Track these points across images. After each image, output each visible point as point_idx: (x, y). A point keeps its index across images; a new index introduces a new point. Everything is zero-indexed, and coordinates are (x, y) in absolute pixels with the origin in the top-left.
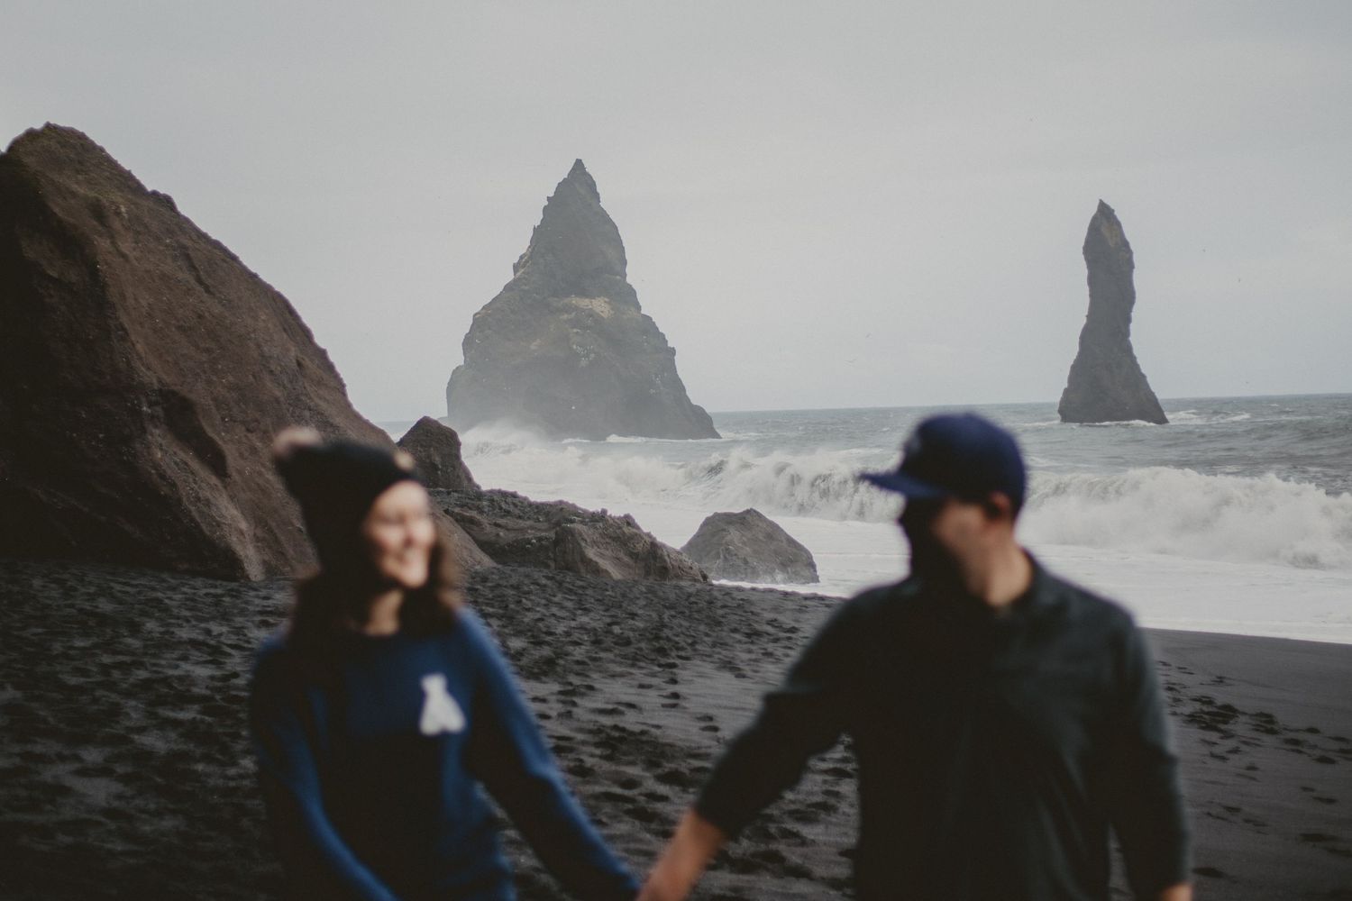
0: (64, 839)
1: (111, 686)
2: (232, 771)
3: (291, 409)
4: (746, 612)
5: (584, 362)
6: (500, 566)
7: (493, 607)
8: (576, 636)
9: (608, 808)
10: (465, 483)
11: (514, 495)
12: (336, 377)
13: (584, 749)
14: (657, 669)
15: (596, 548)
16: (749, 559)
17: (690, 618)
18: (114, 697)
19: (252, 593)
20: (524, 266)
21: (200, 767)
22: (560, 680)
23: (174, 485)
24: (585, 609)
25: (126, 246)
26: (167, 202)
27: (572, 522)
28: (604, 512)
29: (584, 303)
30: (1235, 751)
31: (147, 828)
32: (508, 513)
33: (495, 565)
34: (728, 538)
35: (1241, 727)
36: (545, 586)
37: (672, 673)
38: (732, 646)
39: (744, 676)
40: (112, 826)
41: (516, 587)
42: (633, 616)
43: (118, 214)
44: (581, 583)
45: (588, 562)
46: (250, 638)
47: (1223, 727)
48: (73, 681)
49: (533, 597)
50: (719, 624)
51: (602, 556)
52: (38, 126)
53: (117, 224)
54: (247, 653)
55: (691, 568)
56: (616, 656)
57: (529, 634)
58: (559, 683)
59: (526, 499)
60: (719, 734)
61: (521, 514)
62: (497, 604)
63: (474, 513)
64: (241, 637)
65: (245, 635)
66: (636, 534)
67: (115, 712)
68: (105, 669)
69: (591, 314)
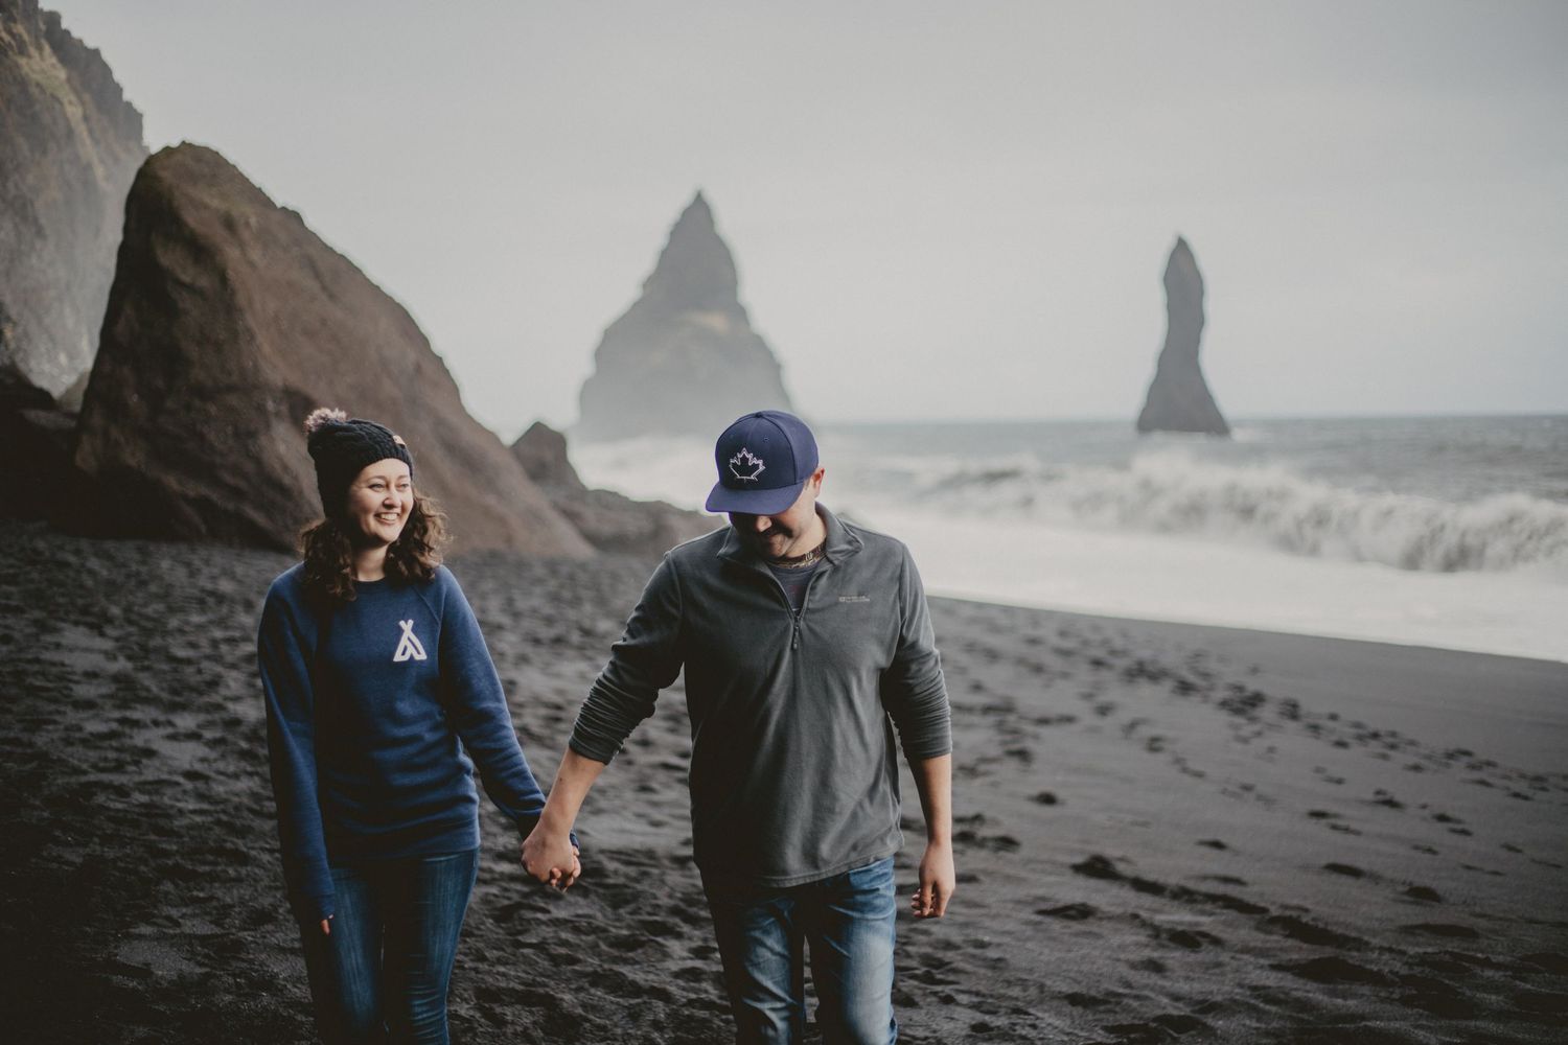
0: (140, 798)
1: (217, 659)
9: (662, 775)
12: (451, 380)
18: (219, 669)
23: (296, 478)
25: (255, 255)
26: (295, 217)
29: (702, 319)
30: (1259, 734)
31: (221, 789)
33: (597, 555)
35: (1267, 712)
40: (188, 785)
43: (247, 224)
48: (181, 653)
52: (175, 143)
53: (246, 235)
63: (577, 507)
67: (214, 683)
68: (215, 643)
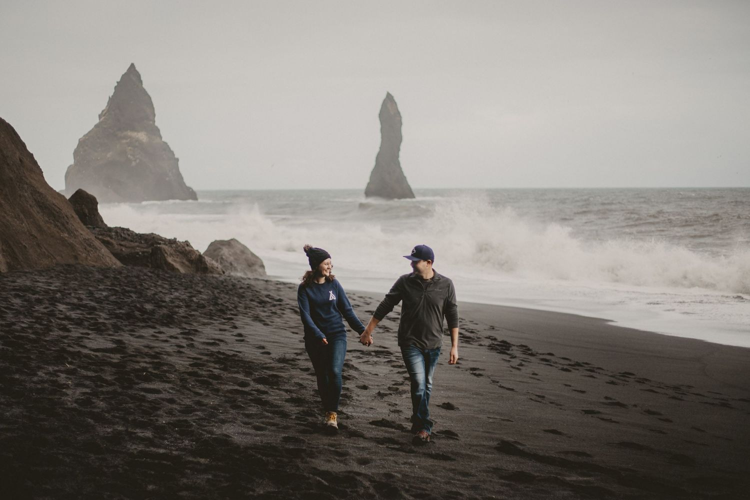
2: (35, 379)
3: (18, 184)
4: (252, 291)
5: (134, 164)
6: (125, 266)
7: (129, 287)
8: (177, 303)
10: (100, 223)
11: (128, 230)
13: (210, 364)
14: (224, 321)
15: (172, 257)
16: (233, 263)
17: (227, 293)
19: (5, 279)
20: (104, 115)
21: (17, 376)
22: (179, 326)
24: (175, 289)
27: (160, 244)
28: (175, 239)
29: (134, 134)
30: (521, 365)
32: (125, 239)
33: (122, 265)
34: (222, 252)
35: (516, 352)
36: (151, 276)
37: (232, 323)
38: (254, 309)
39: (268, 325)
41: (138, 277)
42: (200, 292)
44: (168, 275)
45: (168, 265)
46: (13, 303)
47: (509, 352)
49: (147, 282)
50: (243, 297)
51: (175, 261)
54: (14, 311)
55: (217, 268)
56: (200, 313)
57: (153, 302)
58: (179, 328)
59: (133, 232)
60: (271, 356)
61: (132, 239)
62: (130, 286)
63: (108, 239)
64: (8, 303)
65: (10, 302)
66: (192, 251)
69: (137, 140)
